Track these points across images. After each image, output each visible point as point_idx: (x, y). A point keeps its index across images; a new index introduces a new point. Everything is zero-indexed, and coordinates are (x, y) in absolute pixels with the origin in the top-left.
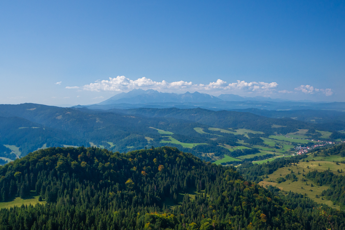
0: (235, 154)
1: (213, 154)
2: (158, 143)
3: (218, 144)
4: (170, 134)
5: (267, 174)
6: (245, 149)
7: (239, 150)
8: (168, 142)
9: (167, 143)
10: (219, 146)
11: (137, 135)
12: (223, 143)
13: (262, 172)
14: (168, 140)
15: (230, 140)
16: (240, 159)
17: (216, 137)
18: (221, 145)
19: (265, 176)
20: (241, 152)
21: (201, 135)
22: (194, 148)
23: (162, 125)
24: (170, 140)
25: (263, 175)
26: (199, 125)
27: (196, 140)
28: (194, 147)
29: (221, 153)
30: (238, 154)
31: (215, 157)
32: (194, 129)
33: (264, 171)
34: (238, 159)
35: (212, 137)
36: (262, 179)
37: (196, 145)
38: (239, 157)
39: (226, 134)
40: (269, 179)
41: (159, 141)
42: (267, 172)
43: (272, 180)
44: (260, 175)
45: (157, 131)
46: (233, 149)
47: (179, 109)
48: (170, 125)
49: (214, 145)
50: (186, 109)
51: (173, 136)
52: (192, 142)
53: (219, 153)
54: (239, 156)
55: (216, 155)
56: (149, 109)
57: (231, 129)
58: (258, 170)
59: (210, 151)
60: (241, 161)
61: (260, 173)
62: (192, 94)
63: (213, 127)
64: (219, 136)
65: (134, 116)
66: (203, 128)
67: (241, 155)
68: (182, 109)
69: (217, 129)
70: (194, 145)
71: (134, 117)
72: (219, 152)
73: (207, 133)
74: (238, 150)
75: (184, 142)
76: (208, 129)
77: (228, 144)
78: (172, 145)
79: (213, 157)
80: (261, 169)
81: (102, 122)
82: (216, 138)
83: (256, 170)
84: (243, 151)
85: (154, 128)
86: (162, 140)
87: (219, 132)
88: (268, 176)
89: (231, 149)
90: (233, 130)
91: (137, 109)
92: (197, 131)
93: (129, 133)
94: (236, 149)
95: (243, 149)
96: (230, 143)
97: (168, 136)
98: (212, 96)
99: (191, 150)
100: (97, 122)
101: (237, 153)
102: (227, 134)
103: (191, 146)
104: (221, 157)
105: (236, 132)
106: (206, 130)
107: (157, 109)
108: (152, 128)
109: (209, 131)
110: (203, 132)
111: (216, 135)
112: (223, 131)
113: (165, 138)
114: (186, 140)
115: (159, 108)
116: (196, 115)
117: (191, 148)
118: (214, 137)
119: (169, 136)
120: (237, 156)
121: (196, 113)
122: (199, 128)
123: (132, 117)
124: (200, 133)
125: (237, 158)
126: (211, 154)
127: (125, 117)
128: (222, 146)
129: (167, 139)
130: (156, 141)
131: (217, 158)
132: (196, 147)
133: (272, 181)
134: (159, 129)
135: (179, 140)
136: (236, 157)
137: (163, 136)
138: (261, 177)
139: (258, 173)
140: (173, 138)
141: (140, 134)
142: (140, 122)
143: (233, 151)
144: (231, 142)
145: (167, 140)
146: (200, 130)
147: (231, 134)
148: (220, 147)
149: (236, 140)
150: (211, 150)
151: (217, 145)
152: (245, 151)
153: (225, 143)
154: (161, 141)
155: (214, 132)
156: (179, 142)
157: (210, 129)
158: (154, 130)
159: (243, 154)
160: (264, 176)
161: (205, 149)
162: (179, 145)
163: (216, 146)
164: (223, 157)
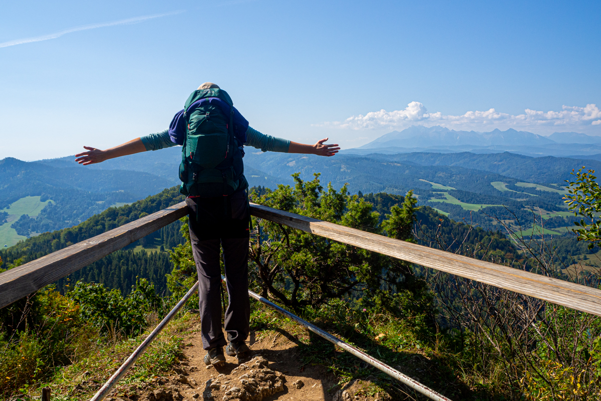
0: (549, 224)
1: (512, 221)
2: (425, 202)
3: (524, 207)
4: (446, 189)
5: (587, 254)
6: (571, 216)
7: (560, 217)
8: (441, 201)
9: (439, 202)
10: (525, 209)
11: (396, 190)
12: (534, 206)
13: (577, 250)
14: (442, 198)
15: (549, 202)
16: (558, 231)
17: (527, 196)
18: (529, 208)
19: (582, 257)
20: (563, 221)
21: (501, 193)
22: (481, 212)
23: (441, 177)
24: (446, 199)
25: (580, 254)
26: (500, 178)
27: (489, 199)
28: (481, 209)
29: (527, 221)
30: (556, 224)
31: (514, 226)
32: (492, 183)
33: (581, 248)
34: (556, 231)
35: (519, 197)
36: (576, 261)
37: (484, 206)
38: (557, 229)
39: (544, 192)
40: (588, 261)
41: (427, 199)
42: (587, 251)
43: (593, 264)
44: (573, 255)
45: (431, 185)
46: (549, 215)
47: (474, 154)
48: (453, 178)
49: (516, 207)
50: (486, 154)
51: (451, 193)
52: (480, 202)
53: (523, 221)
54: (559, 227)
55: (516, 224)
56: (428, 153)
57: (555, 185)
58: (572, 246)
59: (508, 216)
60: (559, 234)
61: (574, 251)
62: (503, 132)
63: (524, 182)
64: (532, 195)
65: (399, 163)
66: (506, 182)
67: (563, 226)
68: (479, 155)
69: (531, 185)
70: (482, 206)
71: (399, 165)
72: (522, 218)
73: (512, 191)
74: (557, 217)
75: (467, 202)
76: (515, 185)
77: (541, 207)
78: (447, 206)
79: (510, 226)
80: (577, 245)
81: (349, 171)
82: (526, 198)
83: (566, 246)
84: (566, 219)
85: (426, 181)
86: (432, 198)
87: (533, 190)
88: (587, 257)
89: (545, 215)
90: (558, 187)
91: (409, 154)
92: (495, 187)
93: (384, 187)
94: (555, 215)
95: (567, 216)
96: (546, 206)
97: (442, 193)
98: (539, 136)
99: (475, 214)
100: (342, 170)
101: (556, 222)
102: (548, 193)
103: (476, 208)
104: (525, 226)
105: (564, 190)
106: (511, 185)
107: (440, 153)
108: (424, 180)
109: (516, 188)
110: (507, 189)
111: (526, 194)
112: (539, 188)
113: (438, 194)
114: (472, 198)
115: (442, 153)
116: (502, 164)
117: (476, 211)
118: (523, 197)
119: (445, 193)
120: (555, 227)
121: (501, 161)
122: (500, 182)
123: (396, 164)
124: (500, 190)
125: (553, 231)
126: (507, 221)
127: (385, 164)
128: (529, 210)
129: (440, 196)
130: (422, 199)
131: (518, 228)
132: (485, 209)
133: (592, 266)
134: (435, 183)
135: (459, 199)
136: (553, 229)
137: (434, 193)
138: (575, 257)
139: (570, 251)
140: (450, 196)
141: (400, 189)
142: (407, 172)
143: (548, 218)
144: (548, 205)
145: (439, 198)
146: (501, 186)
147: (553, 193)
148: (526, 211)
149: (560, 203)
150: (510, 215)
151: (522, 209)
152: (569, 220)
153: (537, 205)
154: (430, 199)
155: (524, 189)
156: (460, 201)
157: (519, 184)
158: (426, 184)
159: (567, 225)
160: (580, 256)
161: (499, 213)
162: (458, 205)
163: (520, 209)
164: (530, 227)
